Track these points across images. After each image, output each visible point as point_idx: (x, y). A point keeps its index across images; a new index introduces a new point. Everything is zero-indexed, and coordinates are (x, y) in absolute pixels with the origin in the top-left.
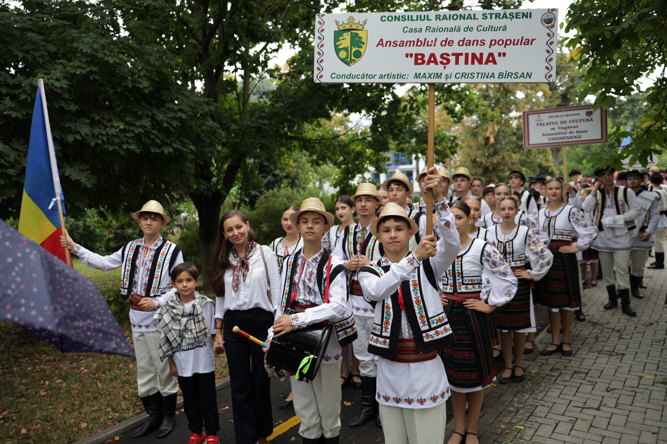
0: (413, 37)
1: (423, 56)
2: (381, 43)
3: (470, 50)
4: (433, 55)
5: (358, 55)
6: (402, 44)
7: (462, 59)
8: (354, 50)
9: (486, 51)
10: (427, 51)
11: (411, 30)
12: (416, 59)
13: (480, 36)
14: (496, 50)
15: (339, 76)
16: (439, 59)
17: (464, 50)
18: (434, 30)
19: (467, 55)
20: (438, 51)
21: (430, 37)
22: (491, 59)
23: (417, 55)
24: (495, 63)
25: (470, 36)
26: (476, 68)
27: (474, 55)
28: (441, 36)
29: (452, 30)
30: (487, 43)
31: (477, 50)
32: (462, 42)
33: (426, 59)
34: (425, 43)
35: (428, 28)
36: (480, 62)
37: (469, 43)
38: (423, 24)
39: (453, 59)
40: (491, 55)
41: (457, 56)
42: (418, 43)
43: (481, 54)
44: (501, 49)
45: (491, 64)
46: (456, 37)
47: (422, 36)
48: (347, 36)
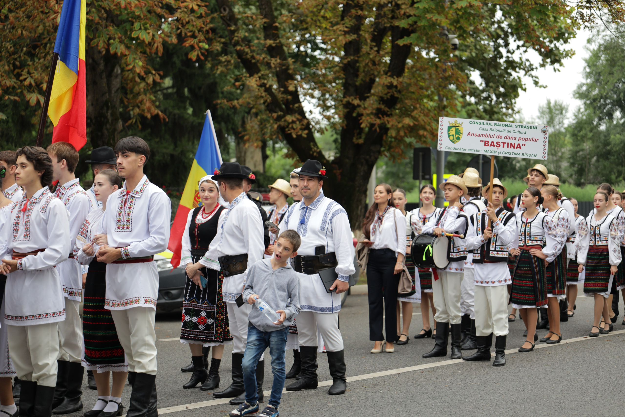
0: (484, 133)
1: (488, 142)
2: (469, 134)
3: (510, 141)
4: (493, 142)
5: (458, 139)
6: (479, 136)
7: (506, 145)
8: (457, 136)
9: (517, 142)
10: (490, 140)
11: (483, 130)
12: (485, 143)
13: (514, 135)
14: (521, 142)
15: (449, 148)
16: (495, 144)
17: (507, 141)
18: (494, 130)
19: (508, 143)
20: (495, 140)
21: (492, 133)
22: (519, 146)
23: (485, 141)
24: (520, 148)
25: (510, 135)
26: (512, 150)
27: (511, 144)
28: (497, 134)
29: (502, 131)
30: (517, 139)
31: (513, 142)
32: (506, 137)
33: (490, 144)
34: (489, 136)
35: (491, 129)
36: (514, 147)
37: (509, 138)
38: (489, 127)
39: (502, 145)
40: (519, 144)
41: (504, 143)
42: (486, 136)
43: (515, 144)
44: (523, 142)
45: (518, 149)
46: (503, 134)
47: (488, 133)
48: (454, 129)
